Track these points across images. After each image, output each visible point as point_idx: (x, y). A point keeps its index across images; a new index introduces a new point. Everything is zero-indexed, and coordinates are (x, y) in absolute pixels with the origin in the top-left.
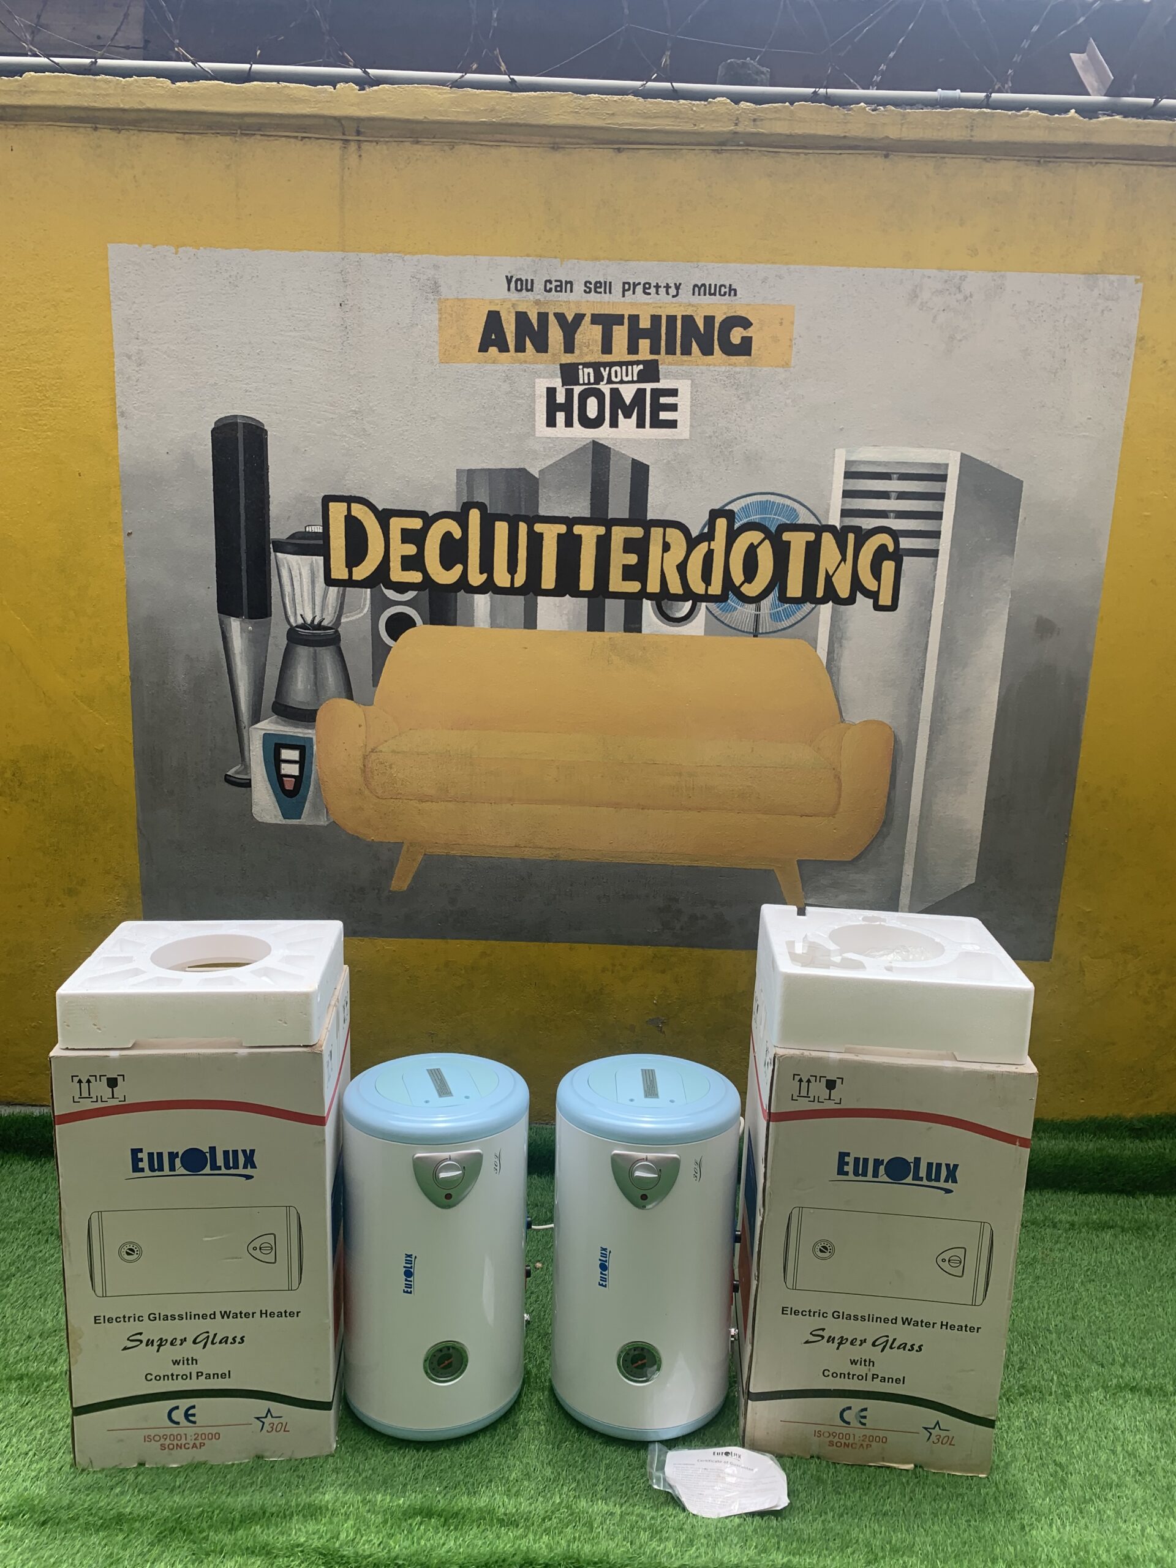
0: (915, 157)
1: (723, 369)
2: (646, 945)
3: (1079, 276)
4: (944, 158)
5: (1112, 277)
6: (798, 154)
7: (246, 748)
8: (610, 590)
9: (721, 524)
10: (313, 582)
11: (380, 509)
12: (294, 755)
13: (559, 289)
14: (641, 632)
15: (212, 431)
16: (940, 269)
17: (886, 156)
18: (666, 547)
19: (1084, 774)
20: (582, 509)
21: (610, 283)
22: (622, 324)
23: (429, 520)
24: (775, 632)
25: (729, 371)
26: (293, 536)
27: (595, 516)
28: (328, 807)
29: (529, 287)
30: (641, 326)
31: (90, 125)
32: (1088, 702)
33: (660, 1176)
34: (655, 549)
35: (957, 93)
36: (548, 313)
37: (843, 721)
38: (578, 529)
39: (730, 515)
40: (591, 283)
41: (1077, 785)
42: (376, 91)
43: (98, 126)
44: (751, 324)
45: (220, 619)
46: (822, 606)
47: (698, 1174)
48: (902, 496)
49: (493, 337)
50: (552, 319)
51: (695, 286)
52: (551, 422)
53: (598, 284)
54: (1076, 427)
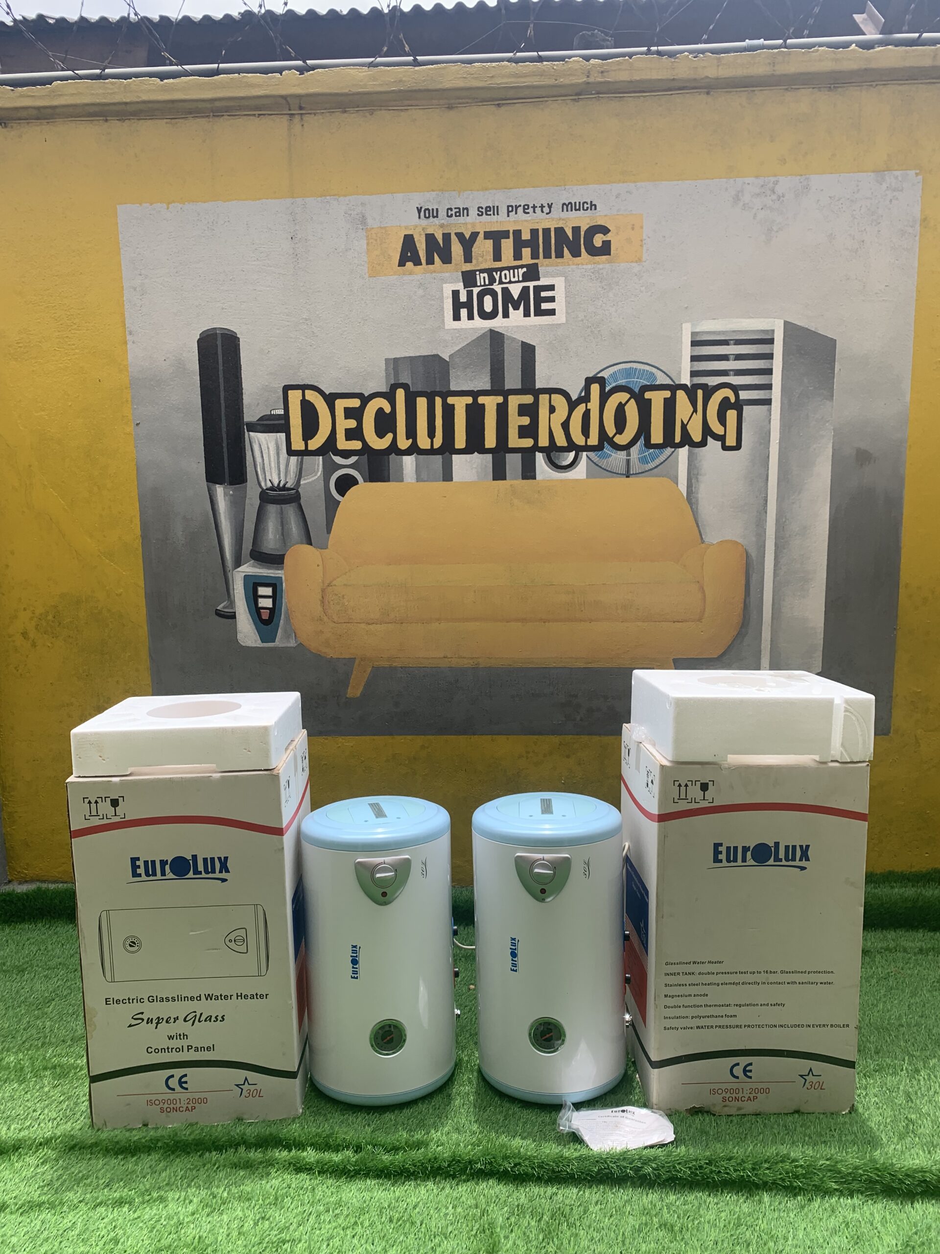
0: (730, 92)
1: (589, 266)
2: (553, 735)
3: (869, 174)
4: (754, 91)
5: (898, 173)
6: (639, 97)
7: (231, 588)
8: (510, 446)
9: (595, 388)
10: (278, 454)
11: (327, 393)
12: (268, 591)
13: (458, 214)
14: (534, 478)
15: (198, 341)
16: (757, 177)
17: (708, 93)
18: (552, 410)
19: (905, 576)
20: (484, 383)
21: (497, 207)
22: (508, 238)
23: (365, 400)
24: (643, 472)
25: (594, 268)
26: (261, 419)
27: (495, 388)
28: (296, 631)
29: (435, 215)
30: (523, 238)
31: (101, 118)
32: (904, 516)
33: (555, 873)
34: (543, 412)
35: (761, 41)
36: (450, 234)
37: (703, 542)
38: (481, 400)
39: (601, 381)
40: (482, 208)
41: (900, 586)
42: (312, 74)
43: (108, 118)
44: (609, 231)
45: (208, 487)
46: (680, 449)
47: (587, 872)
48: (739, 357)
49: (409, 254)
50: (454, 238)
51: (564, 204)
52: (457, 317)
53: (488, 209)
54: (876, 293)
